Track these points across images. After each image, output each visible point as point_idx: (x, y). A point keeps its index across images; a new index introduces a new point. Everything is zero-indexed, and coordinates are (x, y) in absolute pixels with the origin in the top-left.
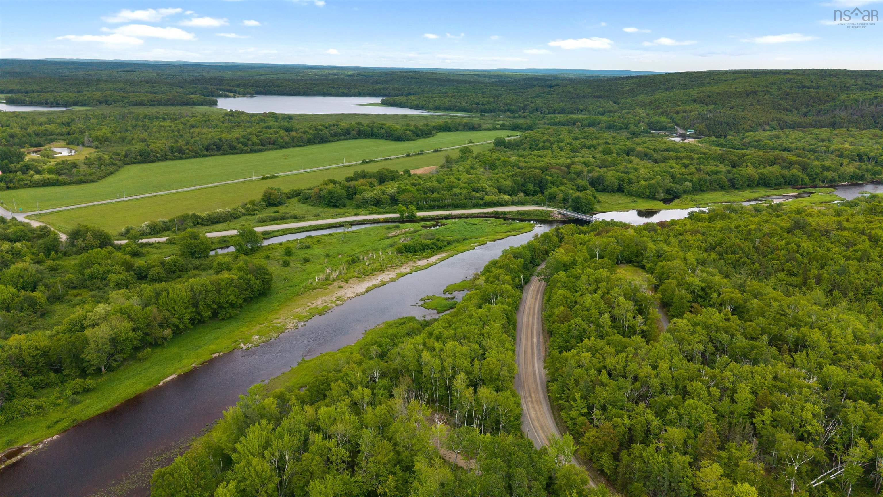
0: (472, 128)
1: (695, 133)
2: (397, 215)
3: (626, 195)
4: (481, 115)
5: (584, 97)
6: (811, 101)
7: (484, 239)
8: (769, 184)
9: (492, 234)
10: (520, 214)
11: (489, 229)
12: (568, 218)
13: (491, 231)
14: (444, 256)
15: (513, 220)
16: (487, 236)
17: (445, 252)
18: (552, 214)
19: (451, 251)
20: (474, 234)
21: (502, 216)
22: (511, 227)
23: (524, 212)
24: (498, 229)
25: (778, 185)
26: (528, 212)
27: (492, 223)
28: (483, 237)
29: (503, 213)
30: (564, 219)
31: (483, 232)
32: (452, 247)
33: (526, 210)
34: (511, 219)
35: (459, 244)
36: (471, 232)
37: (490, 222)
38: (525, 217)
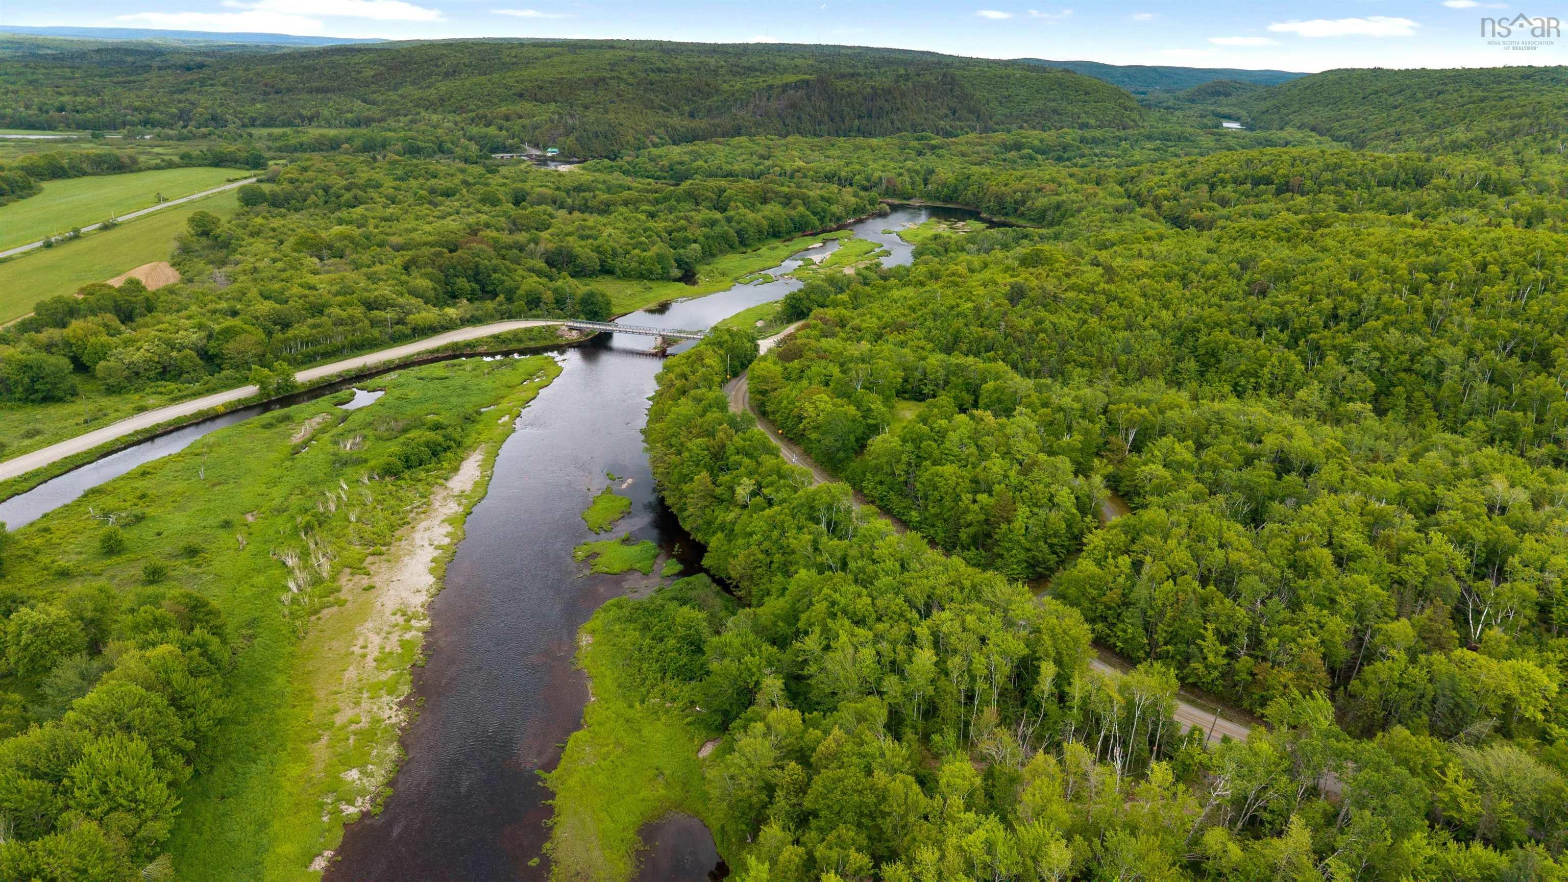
0: (118, 167)
1: (561, 154)
2: (248, 391)
3: (619, 278)
4: (95, 136)
5: (289, 90)
6: (690, 94)
7: (504, 405)
8: (780, 232)
9: (504, 391)
10: (504, 342)
11: (487, 383)
12: (588, 334)
13: (494, 385)
14: (481, 457)
15: (493, 355)
16: (503, 398)
17: (472, 448)
18: (559, 333)
19: (480, 443)
20: (474, 399)
21: (468, 351)
22: (521, 370)
23: (510, 336)
24: (505, 380)
25: (789, 233)
26: (516, 336)
27: (474, 370)
28: (496, 401)
29: (468, 345)
30: (583, 339)
31: (483, 392)
32: (474, 435)
33: (508, 332)
34: (487, 354)
35: (479, 427)
36: (460, 396)
37: (468, 368)
38: (514, 346)
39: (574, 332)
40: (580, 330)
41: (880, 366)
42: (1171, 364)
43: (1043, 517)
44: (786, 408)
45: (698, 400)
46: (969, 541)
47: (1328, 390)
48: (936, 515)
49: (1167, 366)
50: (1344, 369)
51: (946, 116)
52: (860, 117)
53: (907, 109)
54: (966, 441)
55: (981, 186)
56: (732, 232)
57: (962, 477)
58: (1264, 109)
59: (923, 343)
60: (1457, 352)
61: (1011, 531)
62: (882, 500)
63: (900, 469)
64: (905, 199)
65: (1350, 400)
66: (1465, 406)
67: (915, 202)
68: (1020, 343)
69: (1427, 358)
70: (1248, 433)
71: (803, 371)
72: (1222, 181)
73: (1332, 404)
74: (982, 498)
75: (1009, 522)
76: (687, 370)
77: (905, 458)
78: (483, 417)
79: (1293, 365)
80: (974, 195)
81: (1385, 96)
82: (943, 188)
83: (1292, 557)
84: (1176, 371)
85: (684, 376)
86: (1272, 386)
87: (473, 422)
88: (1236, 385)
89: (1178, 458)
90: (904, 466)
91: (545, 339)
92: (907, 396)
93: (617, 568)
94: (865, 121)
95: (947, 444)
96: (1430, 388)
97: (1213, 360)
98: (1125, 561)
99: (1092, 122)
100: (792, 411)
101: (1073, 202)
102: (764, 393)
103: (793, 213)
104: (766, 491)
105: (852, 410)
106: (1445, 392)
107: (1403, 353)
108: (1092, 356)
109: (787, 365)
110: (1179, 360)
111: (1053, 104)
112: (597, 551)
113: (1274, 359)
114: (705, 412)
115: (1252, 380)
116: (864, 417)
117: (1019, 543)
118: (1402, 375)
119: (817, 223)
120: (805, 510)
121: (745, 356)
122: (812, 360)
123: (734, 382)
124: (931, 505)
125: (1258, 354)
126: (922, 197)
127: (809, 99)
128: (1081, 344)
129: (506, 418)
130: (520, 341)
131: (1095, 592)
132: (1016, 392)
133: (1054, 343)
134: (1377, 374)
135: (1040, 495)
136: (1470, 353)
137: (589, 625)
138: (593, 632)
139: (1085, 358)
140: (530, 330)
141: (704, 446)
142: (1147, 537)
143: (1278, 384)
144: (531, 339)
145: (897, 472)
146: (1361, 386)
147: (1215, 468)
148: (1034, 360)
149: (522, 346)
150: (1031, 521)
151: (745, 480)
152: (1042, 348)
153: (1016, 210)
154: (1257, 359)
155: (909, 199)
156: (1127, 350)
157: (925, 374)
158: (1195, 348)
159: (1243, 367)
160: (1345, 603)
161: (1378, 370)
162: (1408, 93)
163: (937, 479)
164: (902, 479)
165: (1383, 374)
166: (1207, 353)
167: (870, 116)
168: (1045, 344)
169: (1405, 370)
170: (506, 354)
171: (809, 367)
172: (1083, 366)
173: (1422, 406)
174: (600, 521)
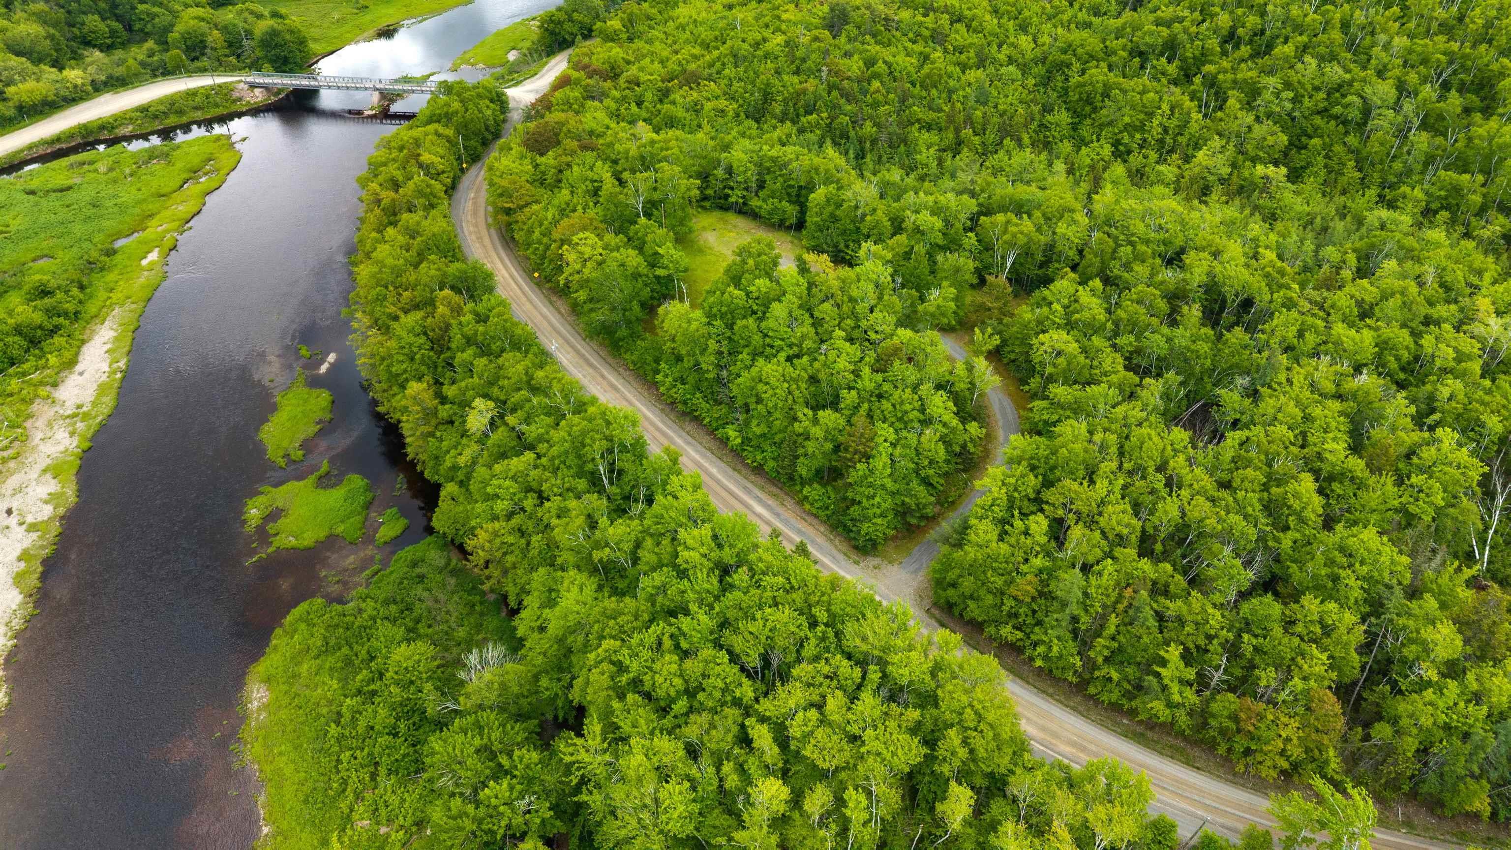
7: (154, 229)
9: (152, 207)
10: (156, 117)
11: (128, 194)
12: (279, 93)
13: (139, 195)
14: (112, 334)
15: (145, 137)
16: (151, 216)
17: (98, 318)
18: (236, 95)
19: (111, 307)
20: (107, 224)
21: (106, 135)
22: (179, 165)
23: (162, 108)
24: (155, 184)
26: (172, 105)
27: (111, 170)
28: (139, 226)
29: (103, 126)
30: (273, 99)
31: (122, 209)
32: (102, 295)
33: (161, 101)
34: (137, 137)
35: (111, 277)
36: (87, 219)
37: (102, 167)
38: (172, 121)
39: (257, 91)
40: (266, 88)
41: (667, 175)
42: (1038, 117)
43: (914, 442)
44: (539, 242)
45: (413, 234)
46: (810, 475)
47: (1231, 147)
48: (763, 435)
49: (1033, 119)
50: (1250, 119)
54: (797, 313)
57: (796, 381)
59: (722, 103)
60: (1385, 90)
61: (871, 471)
62: (685, 403)
63: (708, 362)
65: (1254, 160)
66: (1398, 166)
68: (848, 97)
69: (1351, 98)
70: (1162, 248)
71: (560, 171)
73: (1234, 165)
74: (827, 416)
75: (868, 457)
76: (399, 175)
77: (712, 345)
78: (118, 258)
79: (1189, 114)
83: (1265, 494)
84: (1041, 125)
85: (396, 185)
86: (1161, 141)
87: (102, 269)
88: (1116, 144)
89: (1086, 315)
90: (712, 358)
91: (217, 105)
92: (707, 204)
93: (308, 539)
95: (770, 323)
96: (1352, 140)
97: (1088, 109)
98: (1039, 524)
100: (548, 248)
102: (508, 212)
104: (511, 420)
105: (633, 258)
106: (1374, 147)
107: (1317, 89)
108: (940, 110)
109: (540, 160)
110: (1047, 109)
112: (280, 504)
113: (1165, 107)
114: (421, 257)
115: (1138, 136)
116: (653, 266)
117: (883, 487)
118: (1318, 120)
120: (571, 460)
121: (487, 128)
122: (573, 153)
123: (473, 171)
124: (754, 422)
125: (1145, 98)
128: (924, 93)
129: (153, 256)
130: (180, 112)
131: (999, 582)
132: (857, 207)
133: (891, 96)
134: (1287, 122)
135: (908, 407)
136: (1401, 88)
137: (262, 667)
138: (268, 680)
139: (933, 115)
140: (192, 94)
141: (418, 329)
142: (1067, 482)
143: (1169, 140)
144: (196, 108)
145: (704, 366)
146: (1271, 140)
147: (1134, 327)
148: (868, 124)
149: (184, 119)
150: (898, 451)
151: (479, 403)
152: (875, 105)
154: (1144, 106)
156: (982, 99)
157: (729, 170)
158: (1066, 90)
159: (1127, 119)
160: (1353, 586)
161: (1289, 115)
163: (761, 387)
164: (711, 376)
165: (1293, 119)
166: (1081, 99)
168: (881, 98)
169: (1319, 113)
170: (166, 134)
171: (569, 165)
172: (929, 127)
173: (1344, 165)
174: (285, 444)
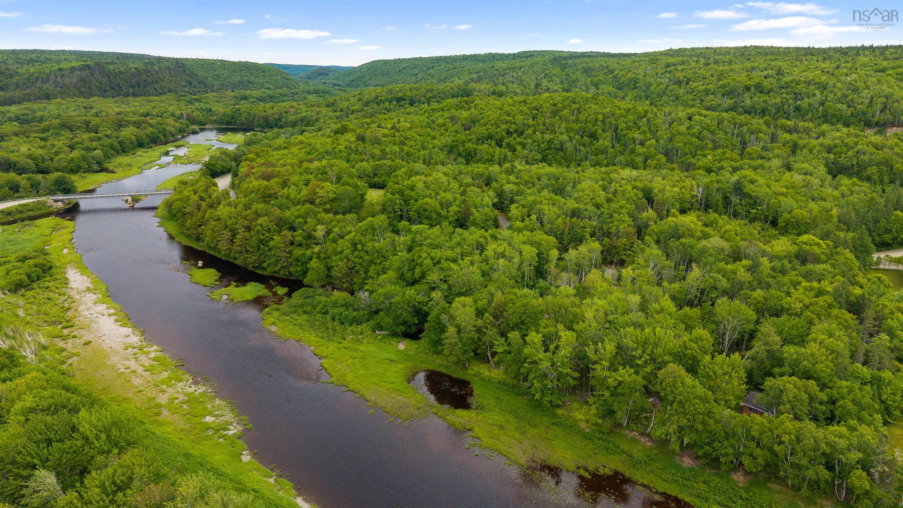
8: (143, 143)
9: (45, 238)
10: (10, 214)
12: (69, 204)
13: (33, 236)
18: (48, 204)
22: (44, 227)
23: (13, 210)
25: (148, 144)
26: (18, 210)
30: (67, 206)
35: (53, 256)
36: (12, 245)
38: (18, 216)
39: (59, 203)
51: (186, 86)
52: (132, 87)
53: (162, 81)
55: (249, 114)
56: (115, 143)
58: (352, 79)
64: (201, 125)
67: (207, 126)
72: (381, 101)
80: (246, 119)
81: (409, 70)
82: (224, 117)
87: (46, 254)
91: (40, 209)
94: (136, 88)
99: (271, 87)
101: (311, 116)
103: (146, 131)
111: (246, 78)
119: (162, 137)
126: (212, 123)
127: (93, 76)
129: (66, 251)
130: (22, 212)
140: (25, 205)
144: (29, 210)
153: (276, 125)
155: (204, 125)
162: (419, 68)
167: (139, 86)
